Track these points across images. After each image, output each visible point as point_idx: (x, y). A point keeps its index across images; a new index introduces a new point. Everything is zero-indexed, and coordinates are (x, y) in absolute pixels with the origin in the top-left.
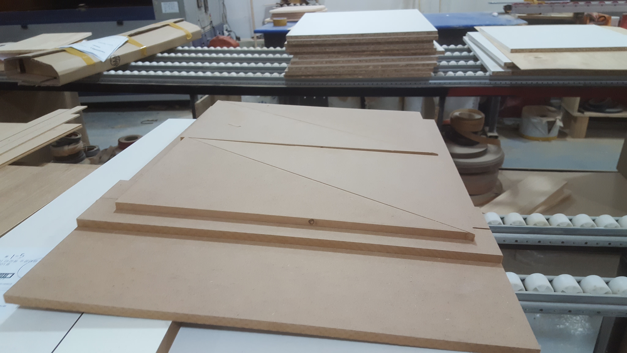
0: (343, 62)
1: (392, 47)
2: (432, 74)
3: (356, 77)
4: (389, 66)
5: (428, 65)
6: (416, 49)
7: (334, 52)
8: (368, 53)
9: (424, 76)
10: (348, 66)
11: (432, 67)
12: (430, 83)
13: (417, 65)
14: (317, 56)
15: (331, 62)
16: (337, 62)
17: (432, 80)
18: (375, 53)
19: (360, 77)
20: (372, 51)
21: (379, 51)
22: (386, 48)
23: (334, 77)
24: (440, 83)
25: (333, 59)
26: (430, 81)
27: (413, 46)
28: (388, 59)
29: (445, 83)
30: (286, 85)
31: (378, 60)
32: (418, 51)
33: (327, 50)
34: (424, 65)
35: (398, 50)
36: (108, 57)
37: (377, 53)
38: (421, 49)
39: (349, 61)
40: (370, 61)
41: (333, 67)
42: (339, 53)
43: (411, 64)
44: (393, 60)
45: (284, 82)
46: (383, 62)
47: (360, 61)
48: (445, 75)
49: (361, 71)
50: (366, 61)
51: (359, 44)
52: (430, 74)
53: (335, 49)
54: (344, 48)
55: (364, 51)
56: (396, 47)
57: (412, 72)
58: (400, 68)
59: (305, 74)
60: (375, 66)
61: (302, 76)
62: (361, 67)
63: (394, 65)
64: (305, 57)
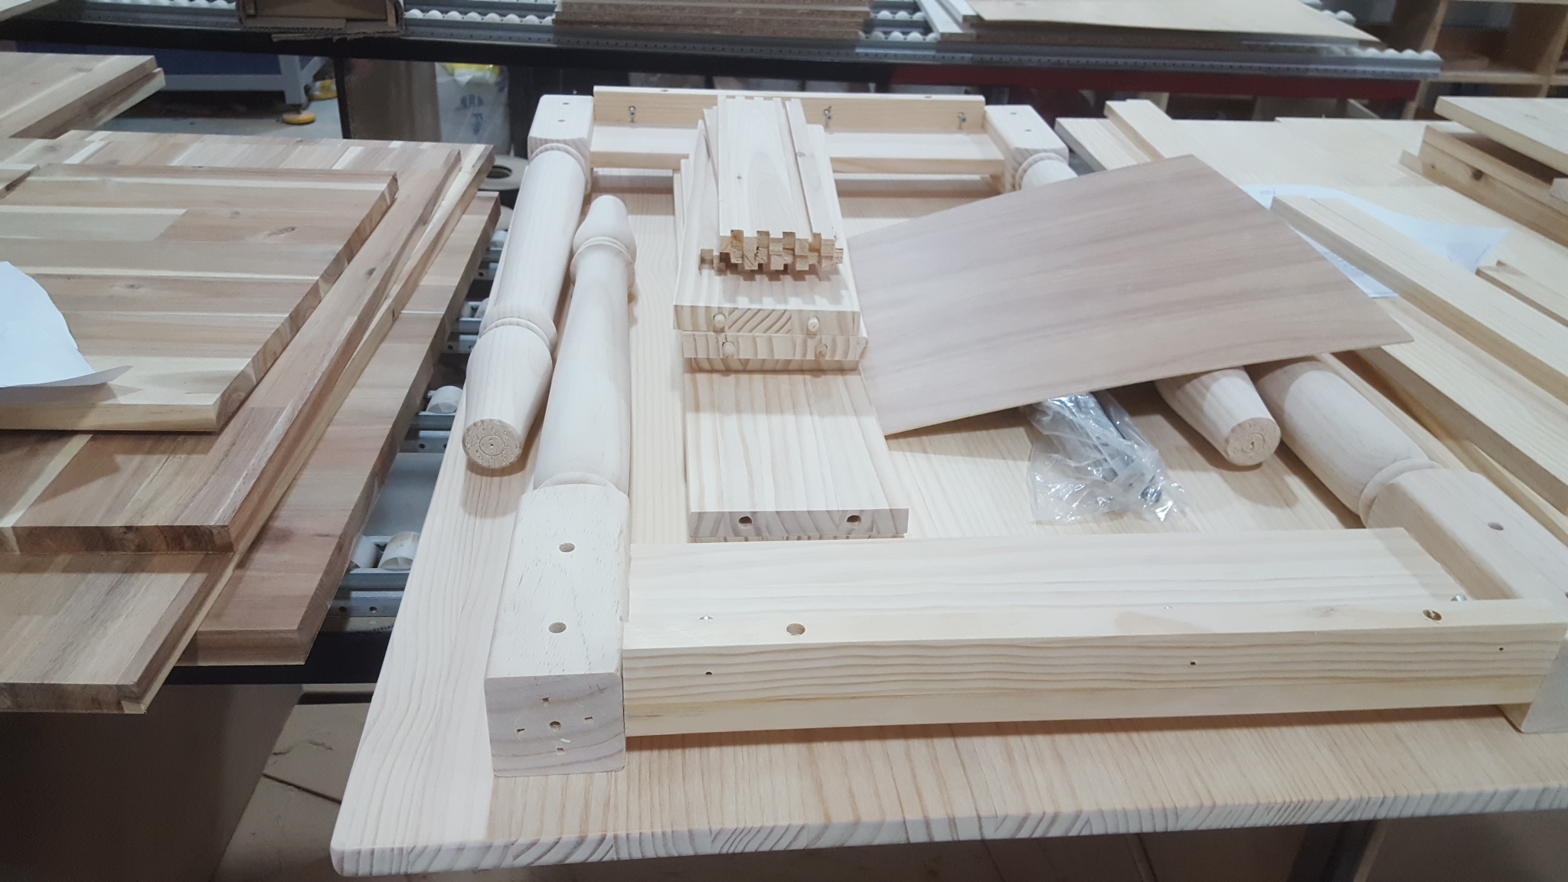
2: (862, 34)
3: (707, 31)
4: (774, 12)
5: (854, 14)
9: (846, 37)
11: (861, 20)
12: (857, 54)
13: (831, 13)
17: (861, 46)
19: (718, 32)
23: (661, 30)
24: (876, 55)
26: (858, 50)
29: (886, 55)
30: (555, 43)
34: (844, 14)
43: (819, 11)
45: (551, 36)
48: (886, 38)
49: (718, 19)
52: (856, 33)
57: (822, 28)
58: (797, 18)
59: (598, 19)
60: (747, 11)
61: (592, 23)
62: (718, 11)
63: (786, 11)
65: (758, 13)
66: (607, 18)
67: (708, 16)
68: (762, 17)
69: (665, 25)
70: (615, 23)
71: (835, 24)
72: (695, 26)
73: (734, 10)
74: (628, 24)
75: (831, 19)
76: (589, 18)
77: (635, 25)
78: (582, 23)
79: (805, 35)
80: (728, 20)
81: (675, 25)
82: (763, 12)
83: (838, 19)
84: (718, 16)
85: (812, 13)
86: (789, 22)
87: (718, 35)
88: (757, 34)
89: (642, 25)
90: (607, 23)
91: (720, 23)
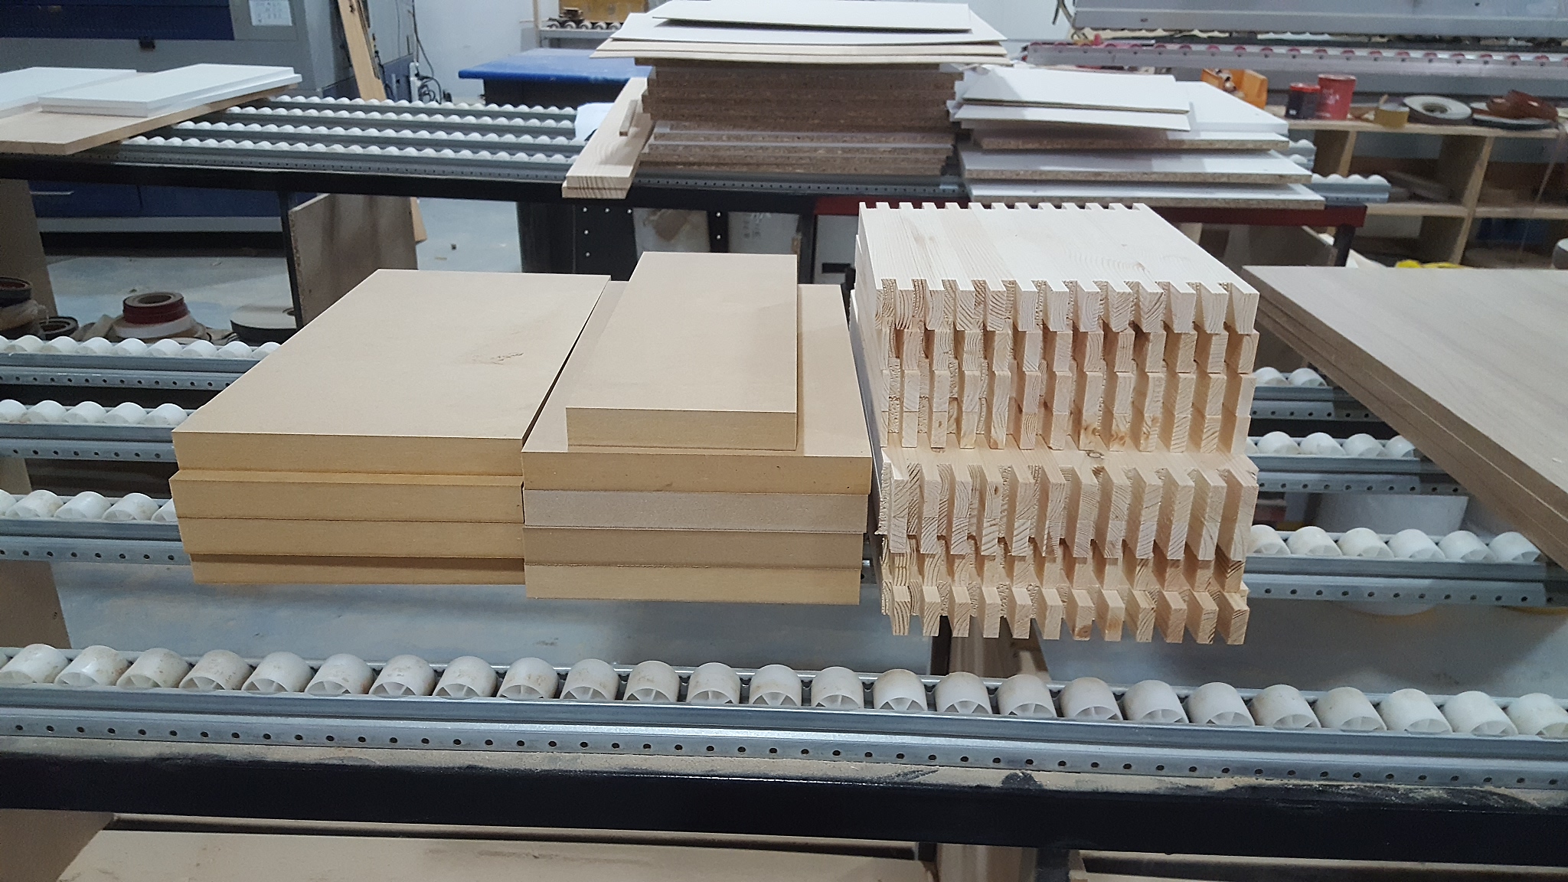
5: (936, 151)
6: (912, 120)
7: (745, 119)
8: (816, 123)
9: (928, 173)
11: (943, 156)
15: (738, 138)
16: (750, 138)
20: (822, 120)
21: (838, 121)
25: (743, 133)
33: (732, 113)
35: (875, 120)
41: (742, 149)
43: (901, 149)
46: (845, 142)
50: (811, 139)
57: (904, 165)
58: (879, 156)
59: (684, 160)
60: (829, 150)
61: (678, 164)
62: (801, 150)
63: (868, 149)
64: (685, 126)
65: (840, 152)
66: (691, 159)
67: (791, 155)
68: (845, 155)
69: (748, 164)
70: (699, 164)
71: (917, 161)
72: (777, 165)
73: (816, 150)
74: (712, 164)
75: (913, 156)
76: (675, 159)
77: (718, 165)
79: (887, 172)
80: (810, 158)
81: (758, 165)
82: (844, 150)
83: (920, 156)
84: (802, 155)
85: (894, 150)
86: (871, 159)
87: (801, 174)
88: (839, 172)
89: (727, 165)
90: (694, 164)
91: (803, 162)
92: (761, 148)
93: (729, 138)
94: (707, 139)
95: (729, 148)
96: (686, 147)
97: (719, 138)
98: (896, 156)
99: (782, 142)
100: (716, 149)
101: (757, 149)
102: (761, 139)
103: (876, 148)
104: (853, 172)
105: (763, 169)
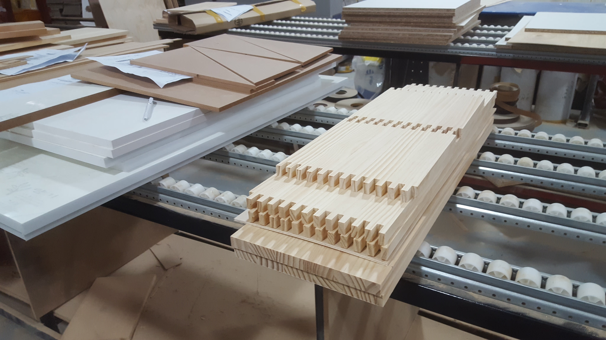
0: (382, 30)
1: (419, 20)
2: (452, 44)
3: (389, 42)
4: (414, 35)
5: (445, 36)
6: (439, 23)
7: (377, 22)
8: (403, 24)
9: (440, 44)
10: (384, 33)
11: (448, 38)
13: (437, 35)
14: (365, 24)
15: (373, 29)
16: (377, 29)
17: (452, 49)
18: (407, 24)
19: (392, 42)
20: (405, 22)
21: (410, 23)
22: (415, 21)
23: (373, 41)
25: (374, 27)
27: (436, 20)
28: (416, 29)
29: (461, 52)
31: (408, 30)
32: (440, 25)
33: (372, 20)
34: (441, 36)
35: (425, 23)
36: (234, 18)
37: (409, 24)
38: (442, 23)
39: (387, 29)
40: (402, 30)
41: (372, 33)
42: (380, 22)
43: (431, 35)
44: (420, 31)
46: (412, 31)
47: (395, 30)
48: (463, 46)
49: (393, 37)
50: (399, 30)
51: (395, 16)
52: (450, 44)
53: (377, 19)
54: (384, 19)
55: (399, 22)
56: (423, 20)
57: (432, 41)
58: (422, 37)
60: (404, 34)
61: (350, 38)
63: (418, 34)
64: (356, 25)
65: (408, 35)
66: (354, 37)
69: (374, 39)
70: (358, 39)
71: (437, 40)
72: (384, 40)
73: (399, 34)
74: (362, 39)
76: (349, 37)
77: (364, 39)
78: (347, 38)
79: (425, 43)
80: (396, 37)
81: (378, 39)
82: (409, 35)
83: (438, 38)
85: (429, 35)
86: (419, 39)
87: (393, 43)
88: (406, 43)
89: (367, 39)
90: (356, 39)
91: (393, 39)
92: (379, 33)
93: (370, 29)
94: (362, 29)
95: (368, 33)
96: (353, 32)
97: (366, 29)
98: (429, 37)
99: (389, 31)
100: (364, 33)
101: (377, 33)
102: (381, 30)
103: (422, 34)
104: (412, 43)
105: (379, 41)
